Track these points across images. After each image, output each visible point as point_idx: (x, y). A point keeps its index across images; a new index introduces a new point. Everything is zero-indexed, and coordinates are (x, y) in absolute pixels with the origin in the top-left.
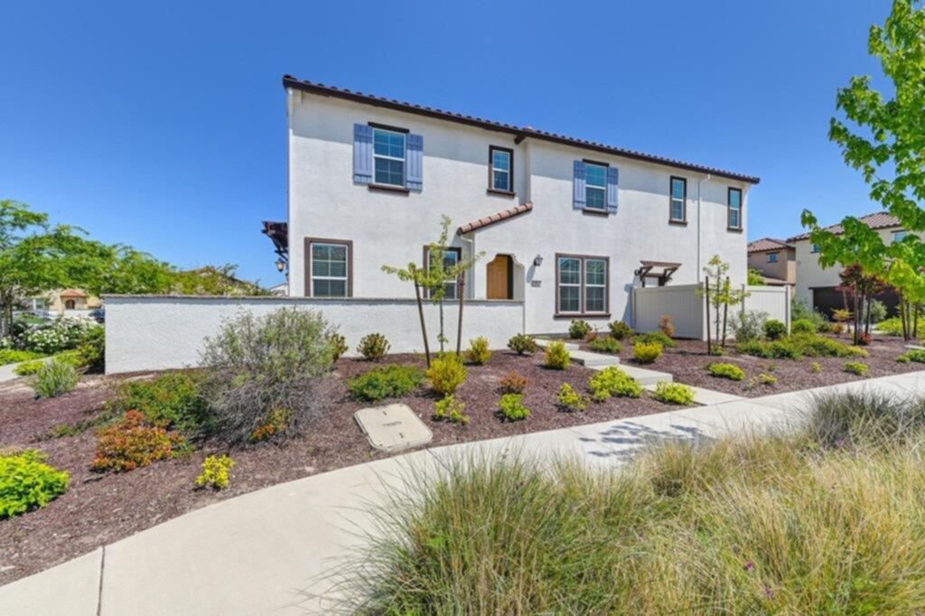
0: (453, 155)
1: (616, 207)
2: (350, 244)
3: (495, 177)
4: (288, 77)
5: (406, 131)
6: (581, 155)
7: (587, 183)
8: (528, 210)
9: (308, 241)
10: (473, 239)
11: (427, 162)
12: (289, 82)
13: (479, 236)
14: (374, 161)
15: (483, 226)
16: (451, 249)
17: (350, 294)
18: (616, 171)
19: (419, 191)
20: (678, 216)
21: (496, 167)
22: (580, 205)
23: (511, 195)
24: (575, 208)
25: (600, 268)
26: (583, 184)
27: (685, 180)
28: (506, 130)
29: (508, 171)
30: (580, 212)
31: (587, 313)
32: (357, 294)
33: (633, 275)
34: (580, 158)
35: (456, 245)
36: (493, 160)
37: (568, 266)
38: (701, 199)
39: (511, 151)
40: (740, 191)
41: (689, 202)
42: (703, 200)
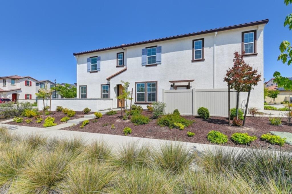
0: (108, 59)
1: (161, 61)
2: (86, 86)
3: (119, 62)
4: (74, 54)
5: (97, 56)
6: (144, 47)
7: (148, 56)
8: (125, 70)
9: (80, 86)
10: (110, 81)
11: (101, 62)
12: (75, 55)
13: (111, 80)
14: (91, 66)
15: (112, 77)
16: (107, 84)
17: (87, 98)
18: (160, 47)
19: (100, 71)
20: (198, 57)
21: (119, 59)
22: (144, 64)
23: (123, 66)
24: (142, 66)
25: (153, 85)
26: (147, 57)
27: (203, 39)
28: (119, 47)
29: (122, 59)
30: (145, 66)
31: (147, 102)
32: (88, 97)
33: (170, 87)
34: (144, 48)
35: (108, 83)
36: (118, 57)
37: (140, 86)
38: (215, 45)
39: (123, 53)
40: (255, 31)
41: (206, 49)
42: (216, 45)
